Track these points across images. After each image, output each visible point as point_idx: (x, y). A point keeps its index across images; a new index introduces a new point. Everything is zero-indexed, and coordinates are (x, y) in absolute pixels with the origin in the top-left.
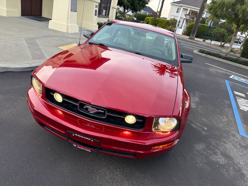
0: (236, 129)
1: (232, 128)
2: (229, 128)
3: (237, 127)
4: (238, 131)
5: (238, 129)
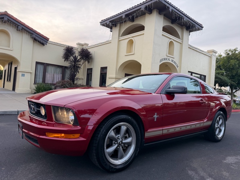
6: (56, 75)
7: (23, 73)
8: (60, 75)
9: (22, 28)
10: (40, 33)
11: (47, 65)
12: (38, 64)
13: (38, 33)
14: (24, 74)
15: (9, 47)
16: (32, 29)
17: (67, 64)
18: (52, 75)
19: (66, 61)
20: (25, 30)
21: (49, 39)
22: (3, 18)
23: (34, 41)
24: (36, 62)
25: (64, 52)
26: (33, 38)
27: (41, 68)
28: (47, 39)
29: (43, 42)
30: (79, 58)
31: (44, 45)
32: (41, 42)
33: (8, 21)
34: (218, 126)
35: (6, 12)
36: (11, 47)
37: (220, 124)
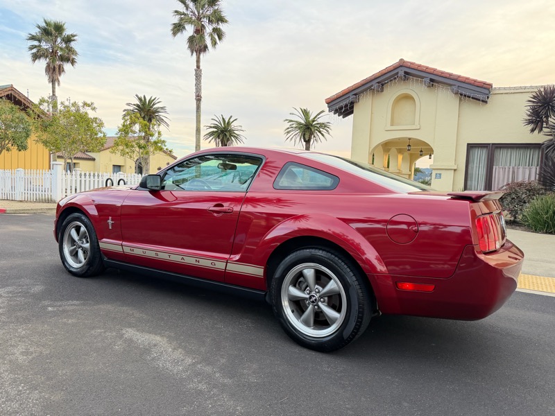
6: (521, 170)
7: (438, 172)
8: (533, 170)
9: (432, 80)
10: (468, 79)
11: (497, 148)
12: (476, 147)
13: (463, 80)
14: (440, 174)
15: (414, 124)
16: (451, 75)
17: (540, 138)
18: (511, 170)
19: (536, 131)
20: (438, 82)
21: (491, 85)
22: (397, 73)
23: (460, 100)
24: (468, 144)
25: (529, 108)
26: (456, 93)
27: (480, 157)
28: (485, 86)
29: (478, 96)
31: (486, 102)
32: (473, 98)
33: (405, 76)
34: (308, 296)
35: (401, 60)
36: (417, 123)
37: (321, 293)
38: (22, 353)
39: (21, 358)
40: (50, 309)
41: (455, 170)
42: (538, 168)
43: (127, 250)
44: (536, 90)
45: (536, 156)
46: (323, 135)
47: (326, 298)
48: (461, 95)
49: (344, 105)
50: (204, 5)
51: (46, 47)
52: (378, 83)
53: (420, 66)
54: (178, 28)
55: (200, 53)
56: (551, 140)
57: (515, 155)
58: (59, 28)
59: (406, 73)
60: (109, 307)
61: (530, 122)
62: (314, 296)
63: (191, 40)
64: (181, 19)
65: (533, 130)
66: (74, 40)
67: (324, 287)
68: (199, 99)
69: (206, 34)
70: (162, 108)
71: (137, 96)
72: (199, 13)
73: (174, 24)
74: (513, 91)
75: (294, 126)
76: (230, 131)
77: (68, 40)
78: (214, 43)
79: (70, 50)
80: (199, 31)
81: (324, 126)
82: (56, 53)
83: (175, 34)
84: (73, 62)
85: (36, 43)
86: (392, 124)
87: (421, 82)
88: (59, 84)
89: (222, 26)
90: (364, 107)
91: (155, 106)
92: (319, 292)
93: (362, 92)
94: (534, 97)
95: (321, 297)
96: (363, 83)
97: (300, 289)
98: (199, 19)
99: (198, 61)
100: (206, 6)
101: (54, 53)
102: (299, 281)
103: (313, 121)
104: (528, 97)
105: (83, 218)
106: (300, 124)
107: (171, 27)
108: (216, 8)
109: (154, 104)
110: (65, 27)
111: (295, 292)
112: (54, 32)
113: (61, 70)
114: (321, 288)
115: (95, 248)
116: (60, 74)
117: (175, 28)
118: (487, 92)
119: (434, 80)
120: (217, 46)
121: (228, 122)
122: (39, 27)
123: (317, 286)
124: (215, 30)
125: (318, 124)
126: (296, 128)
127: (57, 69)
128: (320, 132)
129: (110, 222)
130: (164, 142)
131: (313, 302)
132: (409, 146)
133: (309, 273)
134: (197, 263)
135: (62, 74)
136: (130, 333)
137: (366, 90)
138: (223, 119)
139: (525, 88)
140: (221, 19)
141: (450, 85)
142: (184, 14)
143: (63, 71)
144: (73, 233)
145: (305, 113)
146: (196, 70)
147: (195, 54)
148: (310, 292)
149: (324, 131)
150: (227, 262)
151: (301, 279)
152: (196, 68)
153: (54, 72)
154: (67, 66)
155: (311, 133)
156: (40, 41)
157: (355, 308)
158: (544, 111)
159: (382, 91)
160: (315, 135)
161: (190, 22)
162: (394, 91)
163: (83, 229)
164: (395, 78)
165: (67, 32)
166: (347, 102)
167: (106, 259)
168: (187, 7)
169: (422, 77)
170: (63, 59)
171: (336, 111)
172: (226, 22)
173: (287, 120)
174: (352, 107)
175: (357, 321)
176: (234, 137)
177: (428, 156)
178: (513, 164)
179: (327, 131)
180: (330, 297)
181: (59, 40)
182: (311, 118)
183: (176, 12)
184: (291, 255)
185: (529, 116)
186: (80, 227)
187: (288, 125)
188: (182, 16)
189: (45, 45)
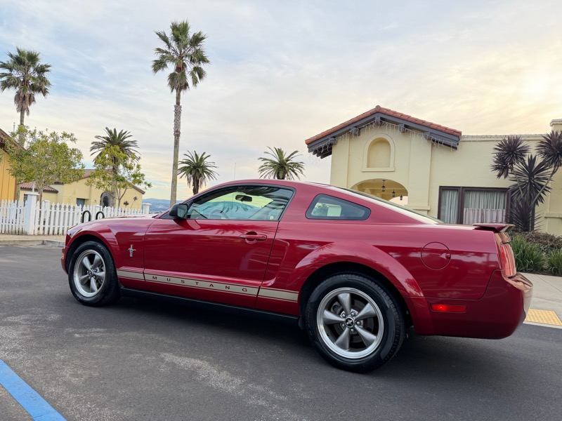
0: (20, 367)
1: (28, 364)
2: (39, 360)
3: (20, 373)
4: (9, 365)
5: (14, 369)
6: (489, 212)
8: (500, 213)
9: (406, 126)
10: (440, 126)
11: (466, 191)
12: (447, 190)
13: (435, 128)
15: (389, 167)
16: (424, 122)
17: (505, 182)
18: (480, 211)
19: (503, 177)
20: (411, 128)
21: (460, 133)
22: (374, 119)
23: (432, 145)
24: (440, 187)
25: (495, 155)
26: (429, 139)
27: (452, 198)
28: (455, 133)
29: (452, 143)
30: (539, 160)
31: (456, 148)
32: (444, 144)
33: (381, 122)
34: (344, 320)
35: (378, 106)
36: (392, 166)
37: (357, 316)
38: (71, 375)
39: (75, 381)
40: (77, 335)
41: (428, 211)
42: (504, 210)
43: (149, 278)
44: (501, 139)
45: (502, 199)
46: (296, 174)
47: (362, 321)
48: (434, 141)
49: (322, 146)
50: (187, 44)
51: (17, 76)
52: (356, 127)
53: (395, 113)
54: (159, 65)
55: (180, 91)
56: (516, 185)
57: (483, 198)
58: (33, 58)
59: (382, 119)
60: (135, 334)
61: (497, 168)
62: (350, 319)
63: (172, 77)
64: (163, 57)
65: (499, 176)
66: (48, 71)
67: (359, 310)
68: (177, 134)
69: (186, 72)
70: (132, 142)
71: (107, 128)
72: (181, 52)
73: (155, 61)
74: (480, 139)
75: (268, 164)
76: (202, 167)
77: (42, 70)
78: (195, 82)
79: (43, 80)
80: (180, 68)
81: (297, 165)
82: (28, 82)
83: (156, 70)
84: (45, 92)
85: (7, 71)
86: (368, 167)
87: (396, 128)
88: (28, 114)
89: (203, 66)
90: (342, 148)
91: (126, 140)
92: (355, 315)
93: (341, 135)
94: (500, 146)
95: (357, 320)
96: (341, 127)
97: (335, 313)
98: (181, 57)
99: (178, 98)
100: (189, 46)
101: (25, 82)
102: (334, 305)
103: (287, 161)
104: (495, 145)
105: (99, 246)
106: (274, 162)
107: (152, 64)
108: (198, 48)
109: (124, 138)
110: (39, 57)
111: (330, 316)
112: (27, 61)
113: (31, 100)
114: (357, 312)
115: (112, 276)
116: (30, 104)
117: (155, 64)
118: (456, 139)
119: (409, 126)
120: (198, 84)
121: (201, 158)
122: (11, 56)
123: (352, 310)
124: (196, 69)
125: (292, 163)
126: (270, 166)
127: (28, 99)
128: (293, 171)
129: (131, 250)
130: (143, 175)
131: (349, 325)
132: (384, 187)
133: (345, 297)
134: (227, 289)
135: (32, 104)
136: (169, 357)
137: (344, 133)
138: (196, 155)
139: (491, 137)
140: (203, 59)
141: (423, 131)
142: (166, 52)
143: (34, 100)
144: (86, 261)
145: (280, 152)
146: (175, 106)
147: (175, 91)
148: (346, 315)
149: (297, 171)
150: (259, 288)
151: (336, 303)
152: (175, 104)
153: (23, 102)
154: (38, 96)
155: (285, 172)
156: (11, 70)
157: (393, 329)
158: (509, 159)
159: (359, 135)
160: (289, 173)
161: (172, 60)
162: (370, 136)
163: (98, 257)
164: (372, 124)
165: (40, 63)
166: (326, 143)
167: (122, 287)
168: (169, 46)
169: (397, 124)
170: (34, 88)
171: (315, 152)
172: (208, 62)
173: (261, 158)
174: (331, 149)
175: (395, 342)
176: (207, 173)
177: (399, 198)
178: (482, 207)
179: (301, 171)
180: (365, 320)
181: (32, 69)
182: (285, 157)
183: (159, 49)
184: (327, 281)
185: (496, 162)
186: (94, 255)
187: (262, 163)
188: (164, 54)
189: (16, 74)
